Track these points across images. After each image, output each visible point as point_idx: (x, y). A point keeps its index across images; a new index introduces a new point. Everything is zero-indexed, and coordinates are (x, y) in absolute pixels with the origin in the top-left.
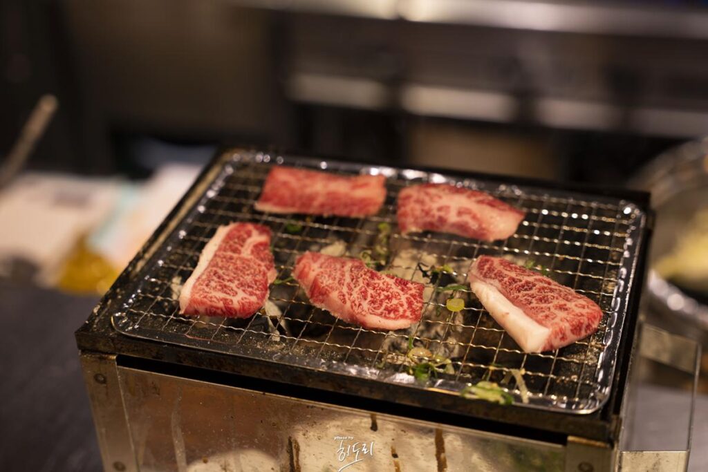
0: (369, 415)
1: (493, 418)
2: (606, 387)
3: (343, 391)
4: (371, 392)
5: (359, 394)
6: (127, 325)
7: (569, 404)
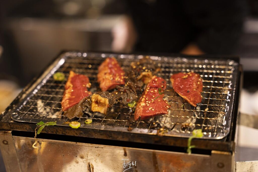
0: (122, 149)
1: (178, 145)
2: (228, 128)
3: (110, 139)
4: (123, 138)
5: (118, 139)
6: (17, 117)
7: (212, 135)
